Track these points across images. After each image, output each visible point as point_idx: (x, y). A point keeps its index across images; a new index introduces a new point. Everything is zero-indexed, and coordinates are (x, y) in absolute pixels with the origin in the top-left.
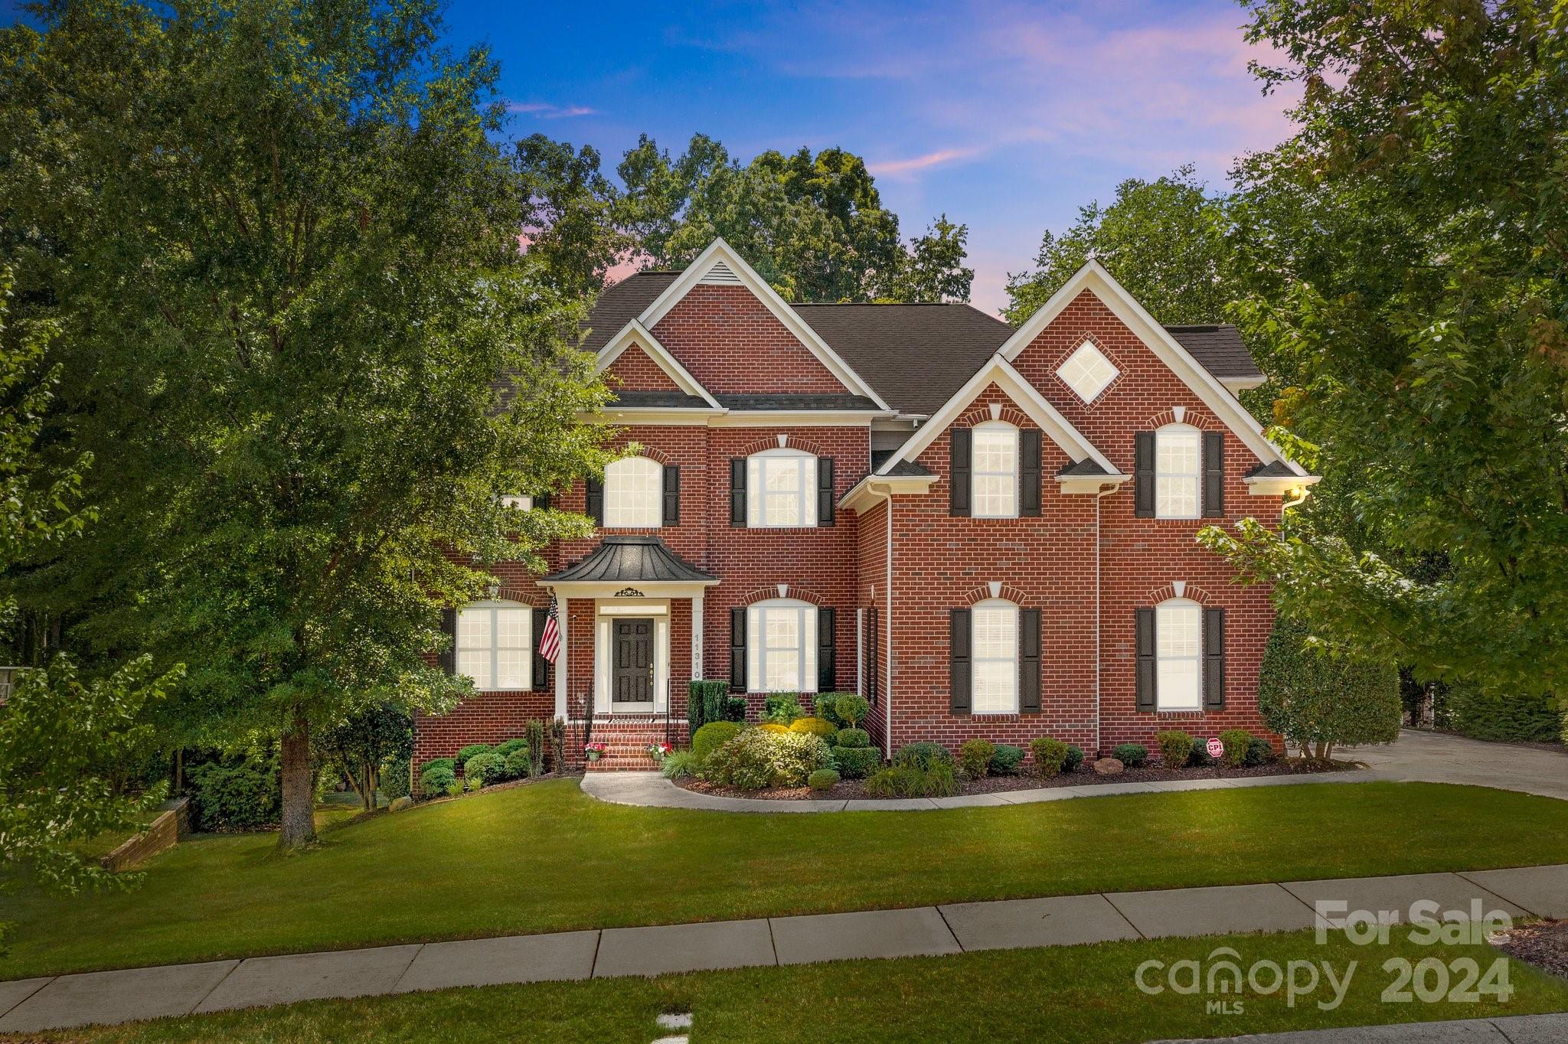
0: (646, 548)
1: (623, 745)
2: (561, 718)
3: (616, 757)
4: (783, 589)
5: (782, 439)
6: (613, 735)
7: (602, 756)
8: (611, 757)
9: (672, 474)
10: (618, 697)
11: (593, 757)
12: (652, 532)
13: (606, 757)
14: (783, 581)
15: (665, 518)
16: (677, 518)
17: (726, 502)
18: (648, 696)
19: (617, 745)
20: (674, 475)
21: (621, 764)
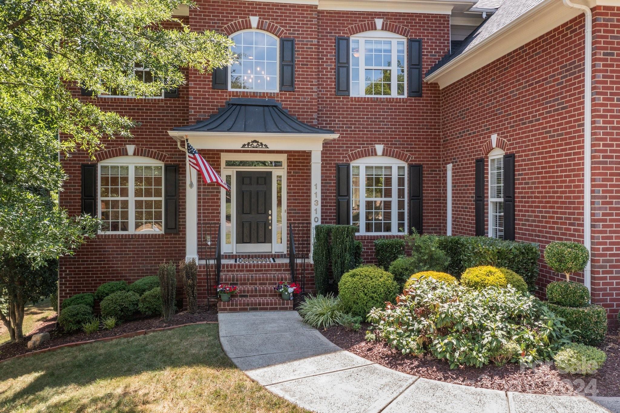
0: (266, 108)
1: (251, 284)
2: (193, 260)
3: (246, 296)
4: (379, 148)
5: (379, 22)
6: (241, 275)
7: (233, 296)
8: (242, 296)
9: (288, 45)
10: (241, 239)
11: (225, 297)
12: (271, 96)
13: (236, 296)
14: (380, 142)
15: (282, 83)
16: (292, 84)
17: (332, 75)
18: (267, 238)
19: (246, 284)
20: (290, 46)
21: (252, 304)
